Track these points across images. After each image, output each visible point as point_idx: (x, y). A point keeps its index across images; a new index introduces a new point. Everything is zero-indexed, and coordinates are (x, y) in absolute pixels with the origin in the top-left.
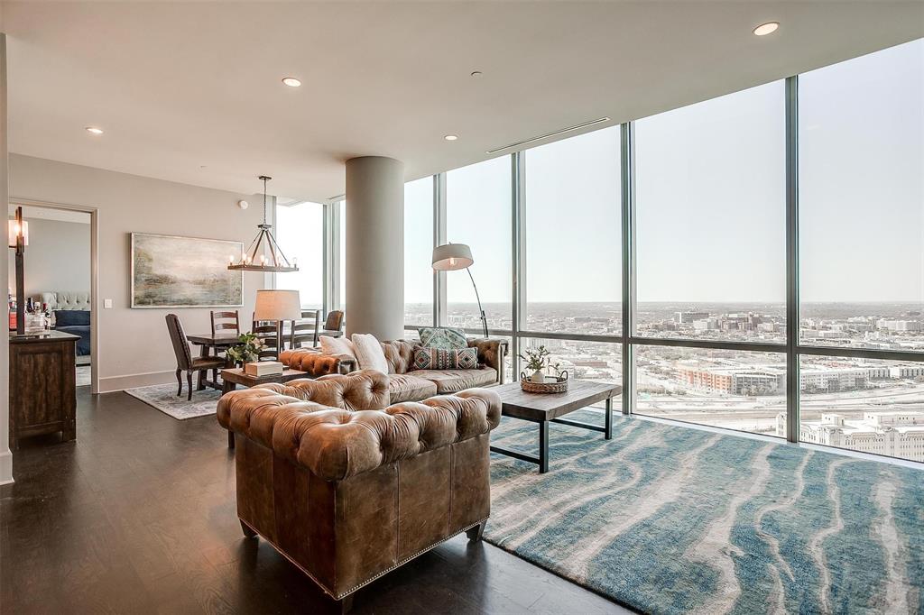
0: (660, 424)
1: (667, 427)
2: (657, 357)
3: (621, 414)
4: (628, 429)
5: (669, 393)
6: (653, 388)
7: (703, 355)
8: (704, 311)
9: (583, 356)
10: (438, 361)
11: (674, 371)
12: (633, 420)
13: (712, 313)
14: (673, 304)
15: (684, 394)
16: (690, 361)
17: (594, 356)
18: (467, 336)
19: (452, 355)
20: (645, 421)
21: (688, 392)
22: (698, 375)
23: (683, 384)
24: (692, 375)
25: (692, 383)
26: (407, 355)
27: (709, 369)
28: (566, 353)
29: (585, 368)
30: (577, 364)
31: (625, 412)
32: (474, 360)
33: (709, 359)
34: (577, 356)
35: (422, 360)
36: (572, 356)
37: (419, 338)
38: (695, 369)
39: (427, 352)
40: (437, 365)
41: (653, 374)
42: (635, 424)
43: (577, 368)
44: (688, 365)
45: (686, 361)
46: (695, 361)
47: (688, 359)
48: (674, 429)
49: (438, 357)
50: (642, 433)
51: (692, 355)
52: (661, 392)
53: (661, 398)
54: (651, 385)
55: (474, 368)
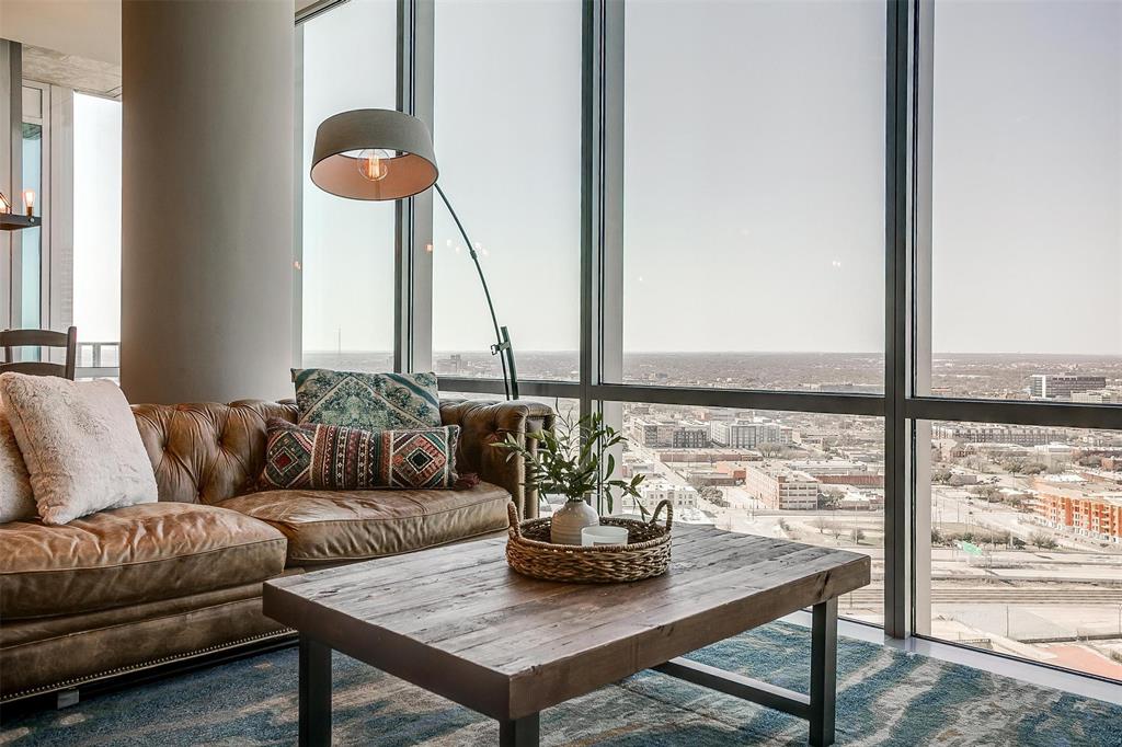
0: (1007, 683)
1: (1029, 699)
2: (994, 468)
3: (878, 638)
4: (897, 699)
5: (1019, 544)
6: (985, 532)
7: (1092, 466)
8: (1095, 372)
9: (837, 463)
10: (332, 463)
11: (1030, 497)
12: (919, 660)
13: (1114, 377)
14: (1030, 358)
15: (1051, 545)
16: (1064, 477)
17: (859, 464)
18: (444, 395)
19: (379, 445)
20: (957, 669)
21: (1061, 542)
22: (1081, 507)
23: (1051, 525)
24: (1070, 507)
25: (1070, 523)
26: (246, 444)
27: (1106, 494)
28: (801, 457)
29: (842, 488)
30: (825, 480)
31: (894, 631)
32: (444, 461)
33: (1105, 474)
34: (823, 463)
35: (284, 460)
36: (813, 463)
37: (293, 397)
38: (1075, 495)
39: (303, 438)
40: (331, 475)
41: (985, 503)
42: (924, 679)
43: (825, 487)
44: (1061, 486)
45: (1056, 478)
46: (1073, 478)
47: (1060, 471)
48: (1056, 708)
49: (333, 453)
50: (945, 720)
51: (1068, 464)
52: (1004, 540)
53: (1003, 555)
54: (981, 525)
55: (440, 487)
